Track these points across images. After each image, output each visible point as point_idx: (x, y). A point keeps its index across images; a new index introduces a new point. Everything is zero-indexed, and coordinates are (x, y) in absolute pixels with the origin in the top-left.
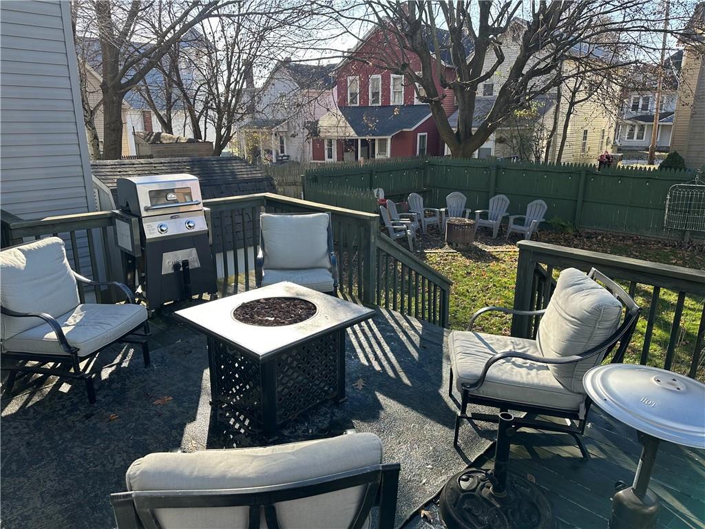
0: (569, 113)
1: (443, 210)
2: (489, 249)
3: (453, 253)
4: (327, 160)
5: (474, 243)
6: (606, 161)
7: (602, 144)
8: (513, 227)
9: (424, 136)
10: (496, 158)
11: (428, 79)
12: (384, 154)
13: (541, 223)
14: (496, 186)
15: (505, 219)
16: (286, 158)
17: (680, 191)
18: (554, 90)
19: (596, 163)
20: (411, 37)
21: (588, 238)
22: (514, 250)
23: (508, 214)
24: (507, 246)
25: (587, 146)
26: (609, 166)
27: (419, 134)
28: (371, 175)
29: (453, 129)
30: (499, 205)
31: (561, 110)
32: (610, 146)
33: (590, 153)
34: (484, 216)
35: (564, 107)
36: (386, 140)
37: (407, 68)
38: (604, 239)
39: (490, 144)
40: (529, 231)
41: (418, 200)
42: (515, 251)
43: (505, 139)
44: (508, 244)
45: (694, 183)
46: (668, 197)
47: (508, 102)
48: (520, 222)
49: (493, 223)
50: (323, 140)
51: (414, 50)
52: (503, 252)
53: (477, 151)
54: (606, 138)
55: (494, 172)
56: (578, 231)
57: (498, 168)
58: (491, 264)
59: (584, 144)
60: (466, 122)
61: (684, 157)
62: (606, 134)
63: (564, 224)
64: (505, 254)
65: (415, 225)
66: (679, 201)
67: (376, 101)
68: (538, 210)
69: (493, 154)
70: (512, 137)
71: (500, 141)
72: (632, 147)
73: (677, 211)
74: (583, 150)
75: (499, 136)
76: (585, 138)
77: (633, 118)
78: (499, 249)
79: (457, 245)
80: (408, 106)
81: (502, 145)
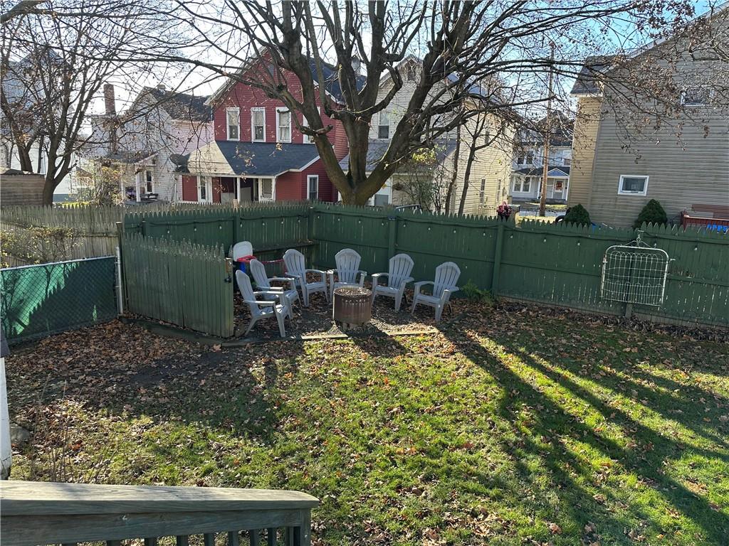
0: (471, 159)
1: (331, 272)
2: (391, 330)
3: (342, 338)
4: (201, 201)
5: (373, 321)
6: (505, 213)
7: (498, 194)
8: (419, 297)
9: (315, 179)
10: (395, 207)
11: (310, 107)
12: (268, 197)
13: (453, 293)
14: (396, 241)
15: (410, 287)
16: (154, 197)
17: (619, 254)
18: (453, 134)
19: (494, 214)
20: (288, 51)
21: (509, 310)
22: (423, 332)
23: (412, 279)
24: (414, 325)
25: (485, 196)
26: (507, 218)
27: (309, 176)
28: (234, 222)
29: (345, 172)
30: (400, 267)
31: (460, 156)
32: (506, 197)
33: (487, 204)
34: (384, 281)
35: (465, 154)
36: (271, 180)
37: (284, 91)
38: (531, 313)
39: (386, 190)
40: (440, 303)
41: (297, 258)
42: (425, 334)
43: (402, 186)
44: (415, 321)
45: (635, 244)
46: (605, 261)
47: (407, 139)
48: (428, 290)
49: (395, 292)
50: (196, 177)
51: (291, 68)
52: (409, 335)
53: (373, 198)
54: (502, 188)
55: (393, 225)
56: (496, 301)
57: (398, 219)
58: (395, 360)
59: (482, 195)
60: (359, 162)
61: (588, 210)
62: (502, 184)
63: (480, 292)
64: (413, 340)
65: (292, 295)
66: (617, 266)
67: (259, 136)
68: (448, 274)
69: (390, 202)
70: (411, 184)
71: (397, 187)
72: (519, 198)
73: (616, 278)
74: (482, 200)
75: (396, 182)
76: (483, 188)
77: (520, 171)
78: (406, 329)
79: (348, 326)
80: (297, 143)
81: (399, 192)
